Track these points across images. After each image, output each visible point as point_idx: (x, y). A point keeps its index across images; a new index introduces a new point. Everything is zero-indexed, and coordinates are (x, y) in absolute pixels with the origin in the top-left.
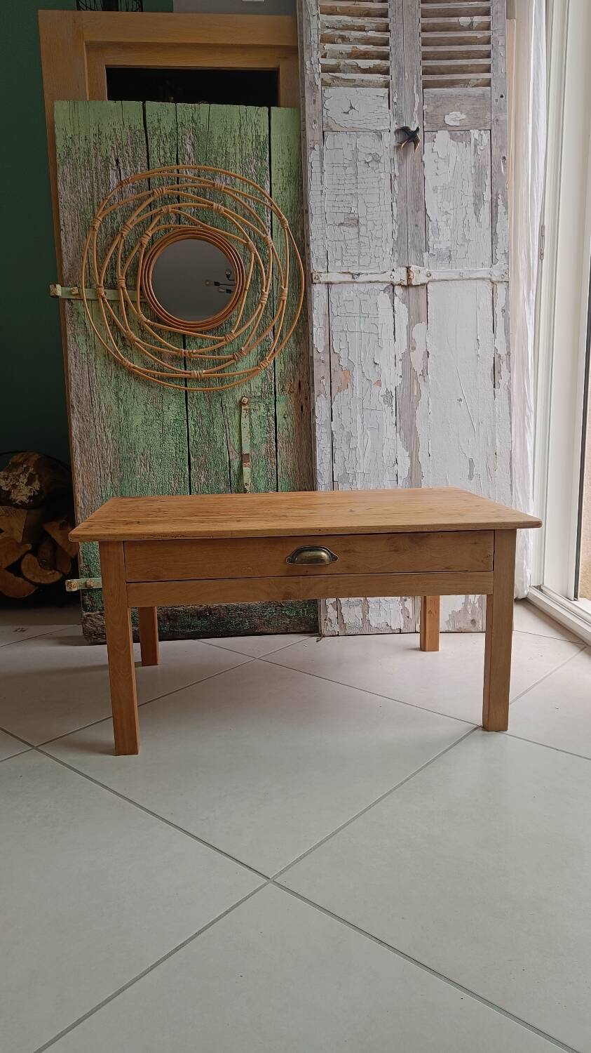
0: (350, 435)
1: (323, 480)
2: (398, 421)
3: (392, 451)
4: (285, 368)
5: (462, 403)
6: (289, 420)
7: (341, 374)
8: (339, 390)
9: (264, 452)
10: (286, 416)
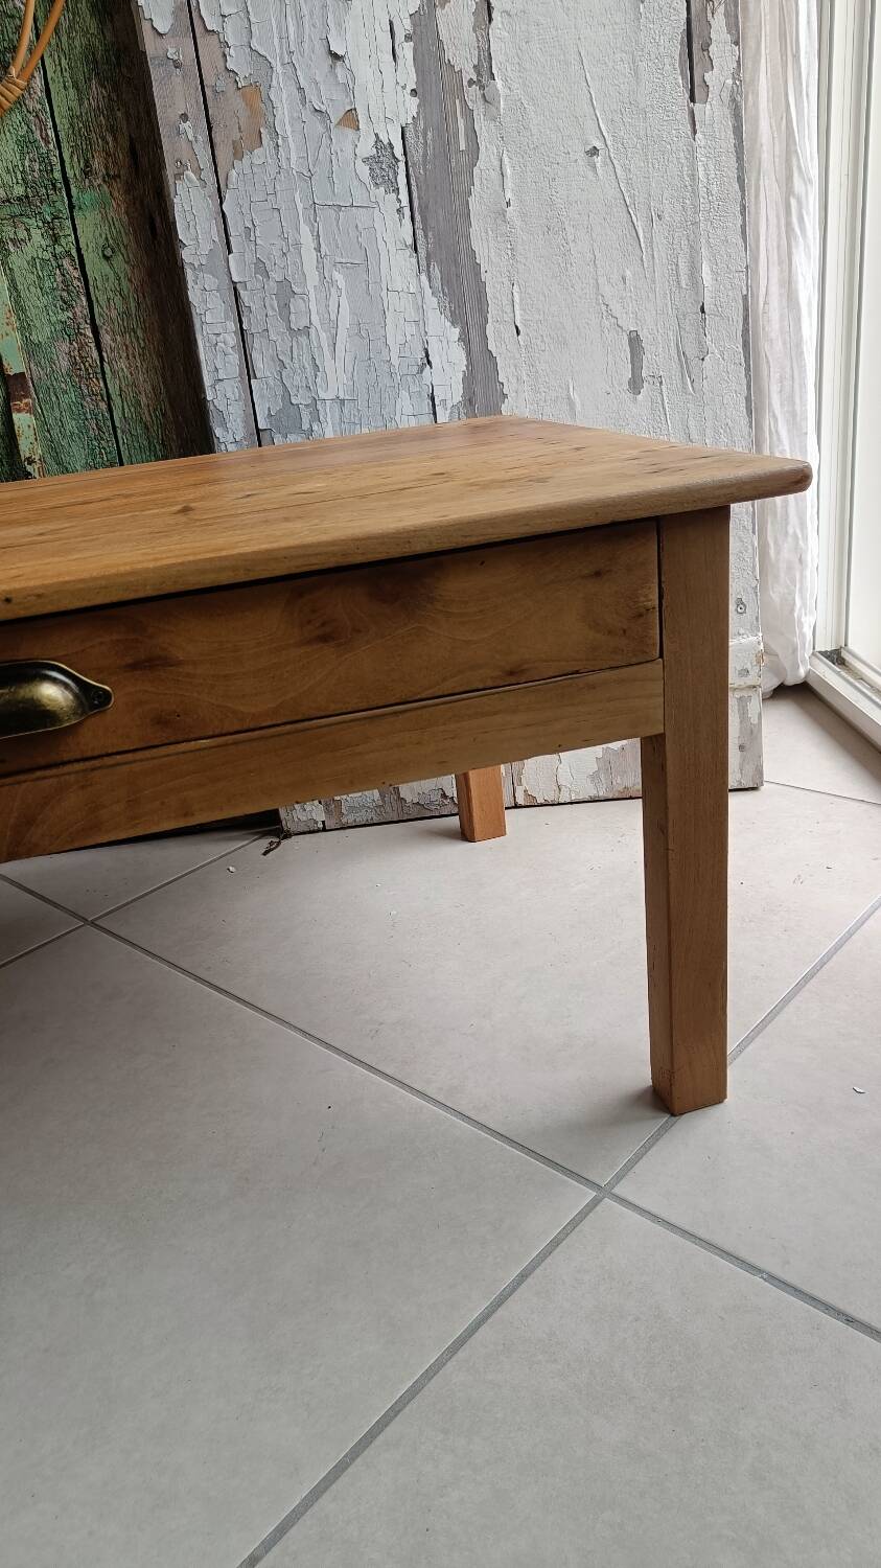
0: (286, 293)
1: (229, 430)
2: (420, 233)
3: (411, 329)
4: (80, 100)
5: (598, 160)
6: (118, 261)
7: (237, 103)
8: (238, 154)
9: (65, 364)
10: (108, 252)
